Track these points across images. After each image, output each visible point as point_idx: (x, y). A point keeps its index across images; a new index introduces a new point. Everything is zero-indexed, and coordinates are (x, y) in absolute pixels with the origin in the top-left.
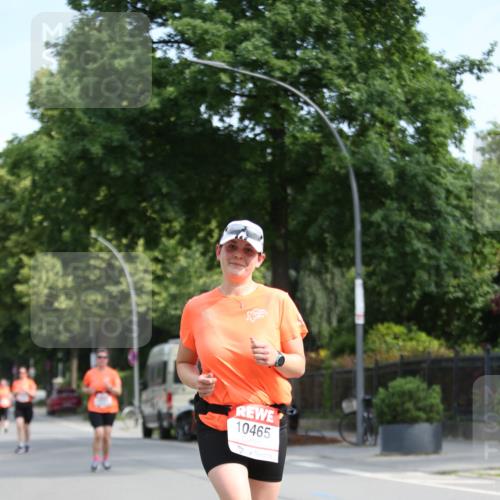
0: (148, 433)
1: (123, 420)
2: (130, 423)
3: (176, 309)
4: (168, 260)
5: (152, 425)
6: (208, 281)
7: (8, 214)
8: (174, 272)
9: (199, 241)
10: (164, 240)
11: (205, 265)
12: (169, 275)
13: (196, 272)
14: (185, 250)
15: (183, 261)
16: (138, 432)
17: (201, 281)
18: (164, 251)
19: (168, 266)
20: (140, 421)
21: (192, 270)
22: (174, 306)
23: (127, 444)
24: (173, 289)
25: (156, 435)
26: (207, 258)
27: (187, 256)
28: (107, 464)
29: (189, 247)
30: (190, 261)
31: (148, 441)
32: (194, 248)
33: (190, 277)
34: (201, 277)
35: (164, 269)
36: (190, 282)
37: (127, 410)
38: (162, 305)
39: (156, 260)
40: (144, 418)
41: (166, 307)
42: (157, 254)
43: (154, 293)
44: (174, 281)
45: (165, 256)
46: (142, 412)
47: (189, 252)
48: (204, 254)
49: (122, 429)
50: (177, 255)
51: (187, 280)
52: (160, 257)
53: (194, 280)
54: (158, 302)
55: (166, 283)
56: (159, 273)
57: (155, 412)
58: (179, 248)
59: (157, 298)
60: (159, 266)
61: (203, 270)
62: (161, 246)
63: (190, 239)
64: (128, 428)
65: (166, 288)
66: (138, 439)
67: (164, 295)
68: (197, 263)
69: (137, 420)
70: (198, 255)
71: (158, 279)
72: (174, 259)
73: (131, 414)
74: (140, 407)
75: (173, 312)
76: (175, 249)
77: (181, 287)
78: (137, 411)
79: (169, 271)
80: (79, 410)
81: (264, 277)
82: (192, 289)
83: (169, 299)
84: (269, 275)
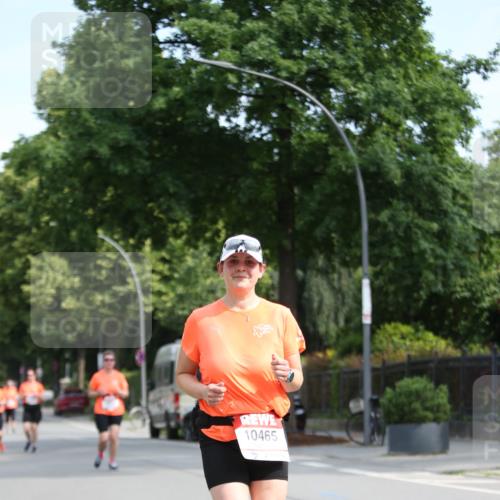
0: (155, 433)
1: (130, 420)
2: (138, 423)
3: (183, 309)
4: (175, 261)
5: (160, 425)
6: (215, 281)
7: (15, 215)
8: (182, 272)
9: (206, 241)
10: (171, 240)
12: (176, 275)
13: (203, 272)
14: (192, 250)
15: (190, 261)
16: (145, 432)
17: (208, 282)
18: (171, 252)
19: (175, 266)
20: (148, 421)
21: (199, 270)
22: (181, 306)
23: (134, 445)
24: (180, 290)
25: (163, 435)
26: (214, 258)
27: (194, 256)
28: (114, 465)
29: (196, 247)
30: (197, 261)
31: (155, 441)
32: (201, 248)
33: (196, 277)
34: (208, 277)
35: (172, 270)
36: (197, 282)
37: (134, 410)
38: (169, 305)
39: (164, 260)
40: (151, 418)
41: (174, 307)
42: (164, 254)
43: (159, 294)
44: (183, 281)
45: (172, 256)
46: (149, 412)
47: (197, 253)
48: (211, 254)
49: (128, 429)
50: (184, 255)
51: (193, 280)
52: (167, 257)
53: (202, 280)
54: (165, 302)
55: (173, 283)
56: (167, 273)
57: (163, 412)
58: (186, 248)
59: (164, 298)
60: (167, 266)
61: (210, 270)
62: (168, 247)
63: (197, 239)
64: (134, 429)
65: (173, 289)
66: (146, 439)
67: (172, 295)
68: (204, 263)
69: (144, 421)
70: (205, 255)
71: (165, 279)
72: (181, 259)
73: (139, 414)
74: (147, 408)
75: (180, 312)
76: (182, 249)
77: (189, 287)
78: (144, 411)
79: (176, 271)
80: (87, 410)
81: (271, 277)
82: (199, 289)
83: (176, 299)
84: (276, 275)
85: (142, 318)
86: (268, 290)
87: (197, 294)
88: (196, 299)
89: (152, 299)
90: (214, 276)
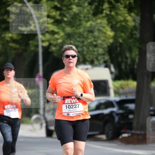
0: (49, 134)
1: (32, 124)
2: (37, 126)
4: (64, 8)
5: (52, 128)
6: (94, 24)
11: (91, 12)
12: (65, 19)
13: (85, 17)
15: (75, 9)
16: (42, 133)
17: (88, 24)
19: (65, 13)
20: (44, 125)
21: (82, 15)
22: (69, 42)
24: (68, 30)
25: (55, 135)
26: (93, 7)
27: (78, 5)
30: (81, 8)
31: (49, 139)
33: (80, 20)
34: (87, 21)
35: (62, 15)
36: (80, 24)
37: (35, 117)
38: (60, 41)
39: (56, 8)
40: (47, 122)
41: (63, 43)
42: (56, 3)
43: (53, 33)
44: (70, 24)
45: (61, 5)
46: (45, 119)
48: (90, 4)
49: (31, 131)
50: (71, 4)
51: (78, 23)
52: (59, 6)
53: (84, 23)
54: (57, 39)
55: (63, 25)
56: (58, 18)
59: (56, 36)
60: (58, 12)
61: (90, 16)
64: (34, 130)
65: (63, 29)
66: (43, 138)
67: (62, 34)
68: (85, 11)
69: (42, 124)
70: (86, 4)
71: (57, 22)
73: (38, 120)
74: (44, 115)
77: (74, 28)
78: (42, 118)
79: (65, 16)
81: (134, 21)
82: (81, 30)
83: (66, 37)
84: (138, 19)
85: (40, 50)
86: (132, 30)
87: (80, 33)
88: (79, 37)
89: (48, 36)
90: (92, 20)
